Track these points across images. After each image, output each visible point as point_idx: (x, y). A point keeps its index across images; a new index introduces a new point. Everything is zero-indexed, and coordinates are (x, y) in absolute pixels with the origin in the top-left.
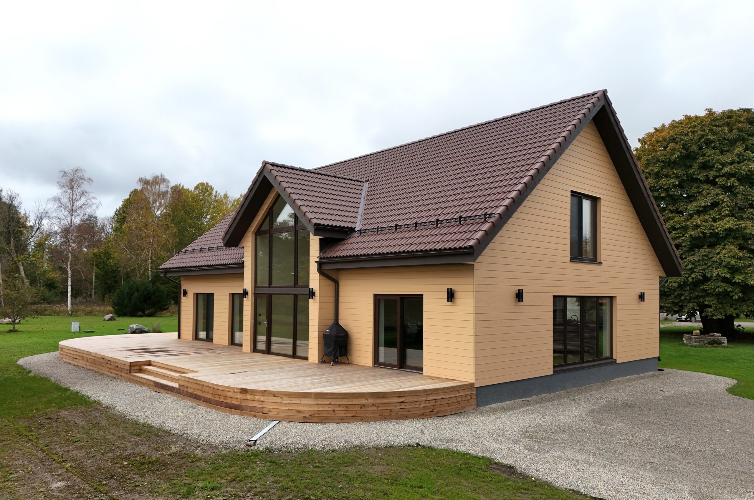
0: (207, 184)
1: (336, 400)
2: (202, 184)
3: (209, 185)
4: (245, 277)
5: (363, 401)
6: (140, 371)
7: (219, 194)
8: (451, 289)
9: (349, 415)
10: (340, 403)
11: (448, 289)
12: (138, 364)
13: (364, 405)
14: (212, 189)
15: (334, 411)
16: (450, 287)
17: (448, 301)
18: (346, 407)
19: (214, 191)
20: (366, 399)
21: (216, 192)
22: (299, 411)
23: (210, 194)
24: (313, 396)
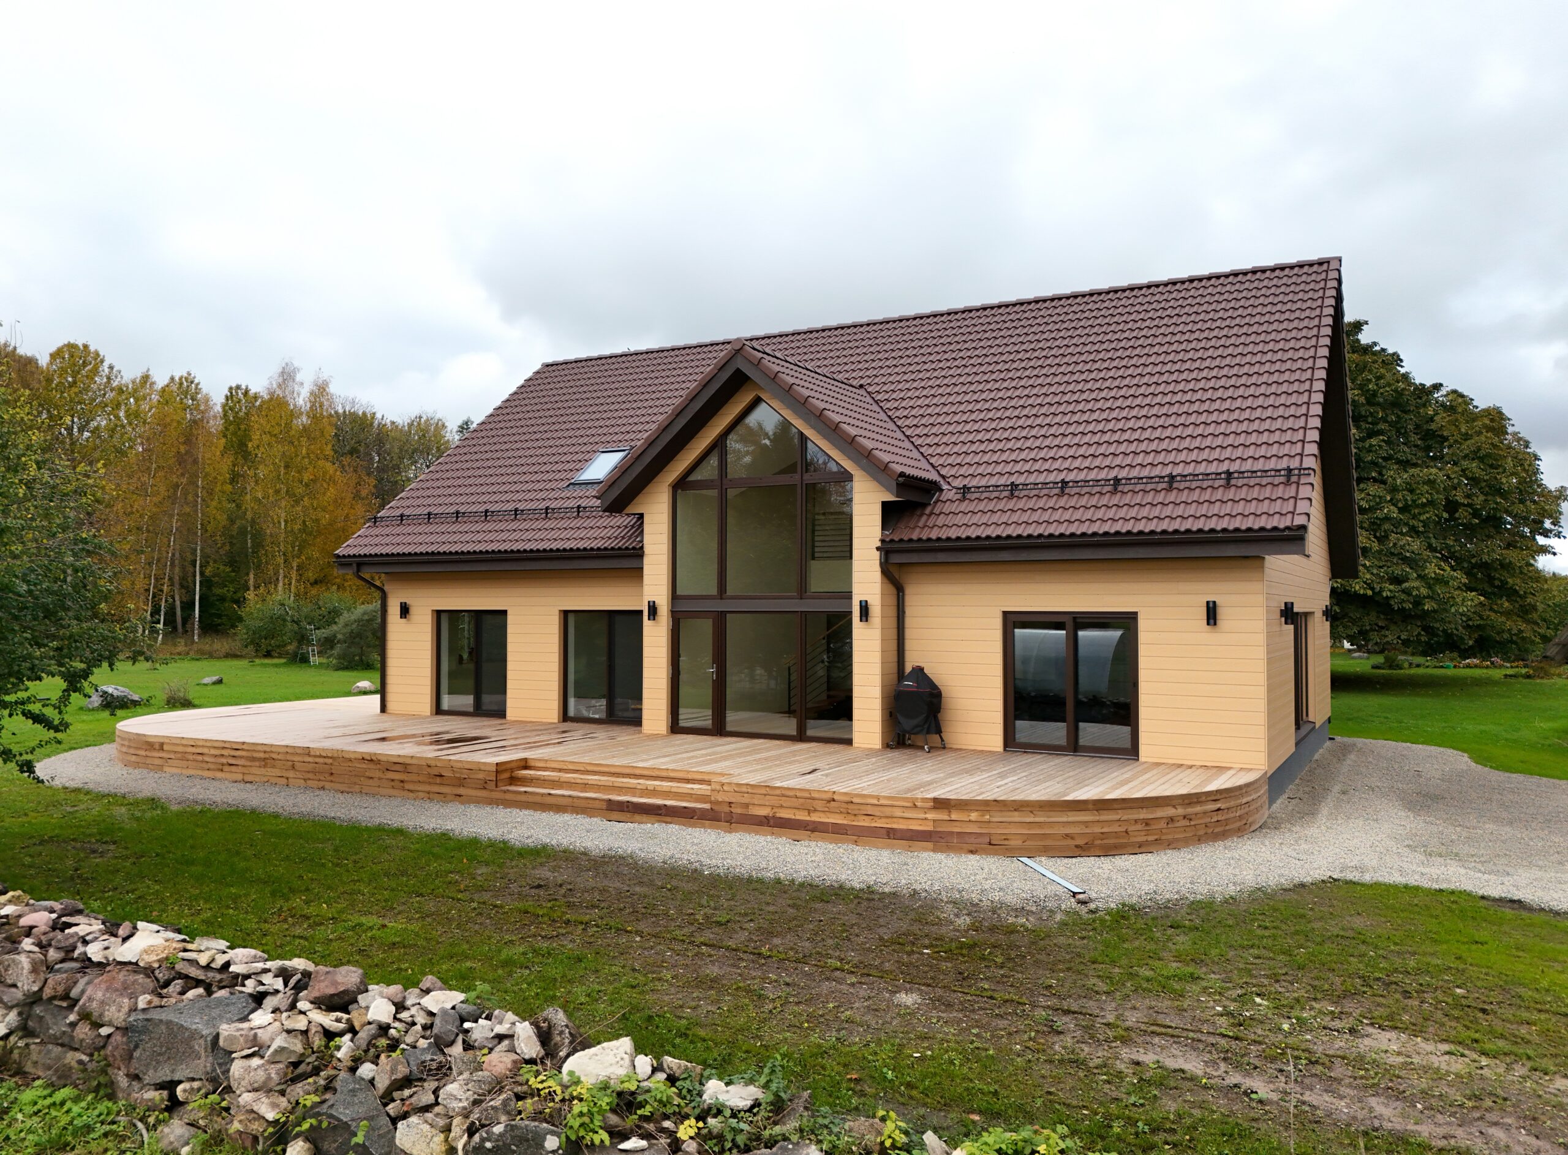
0: (86, 346)
1: (1130, 811)
2: (71, 347)
3: (92, 348)
4: (645, 577)
5: (1170, 812)
6: (513, 780)
7: (120, 372)
8: (1214, 602)
9: (1151, 838)
10: (1136, 816)
11: (1208, 603)
12: (508, 766)
13: (1171, 819)
14: (98, 359)
15: (1126, 832)
16: (1211, 599)
17: (1208, 624)
18: (1147, 824)
19: (106, 364)
20: (1174, 807)
21: (111, 367)
22: (1067, 836)
23: (95, 371)
24: (1090, 806)
